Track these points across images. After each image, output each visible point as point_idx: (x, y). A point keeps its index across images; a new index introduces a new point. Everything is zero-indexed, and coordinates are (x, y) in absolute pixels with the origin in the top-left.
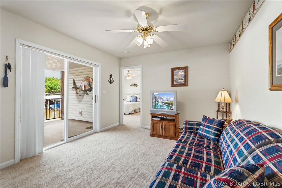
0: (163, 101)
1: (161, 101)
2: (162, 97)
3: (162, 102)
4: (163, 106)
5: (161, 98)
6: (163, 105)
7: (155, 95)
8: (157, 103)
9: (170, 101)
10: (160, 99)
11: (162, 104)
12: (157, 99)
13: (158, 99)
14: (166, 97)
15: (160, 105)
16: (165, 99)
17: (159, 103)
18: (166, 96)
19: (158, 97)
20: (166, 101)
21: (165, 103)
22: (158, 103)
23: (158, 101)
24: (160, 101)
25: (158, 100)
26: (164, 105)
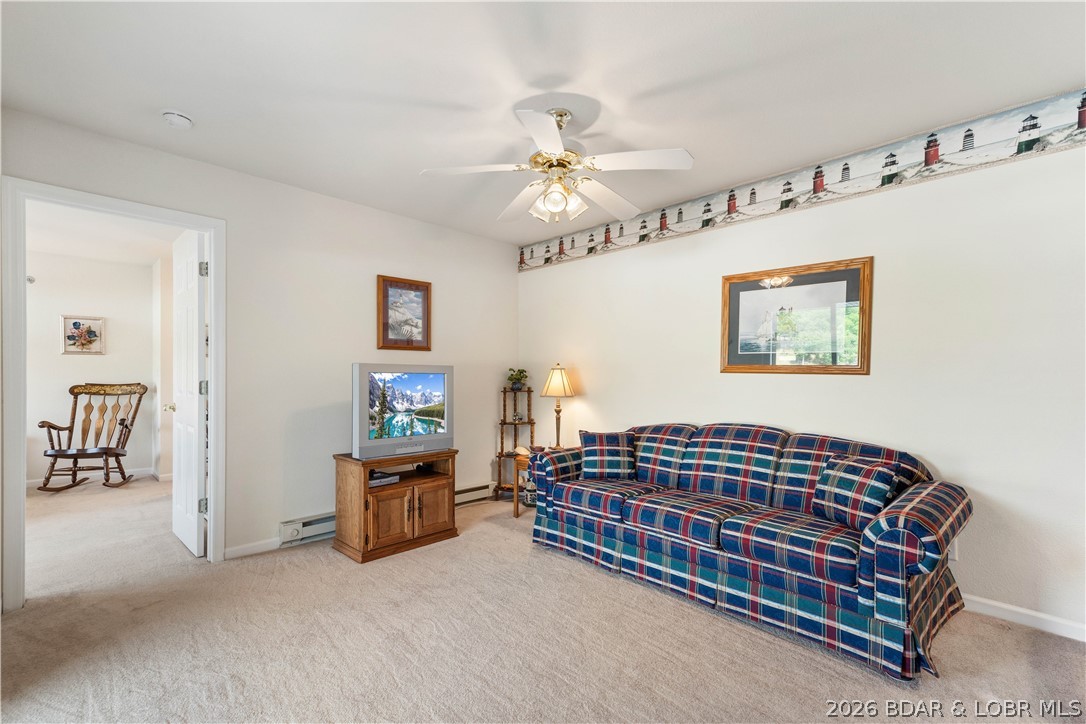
0: (413, 408)
1: (406, 405)
2: (409, 393)
3: (408, 411)
4: (412, 427)
5: (404, 396)
6: (412, 421)
7: (381, 385)
8: (387, 416)
9: (432, 404)
10: (400, 401)
11: (406, 419)
12: (389, 398)
13: (392, 401)
14: (420, 391)
15: (400, 424)
16: (417, 396)
17: (399, 418)
18: (419, 387)
19: (394, 392)
20: (421, 406)
21: (420, 413)
22: (393, 418)
23: (391, 410)
24: (399, 407)
25: (394, 403)
26: (416, 423)
